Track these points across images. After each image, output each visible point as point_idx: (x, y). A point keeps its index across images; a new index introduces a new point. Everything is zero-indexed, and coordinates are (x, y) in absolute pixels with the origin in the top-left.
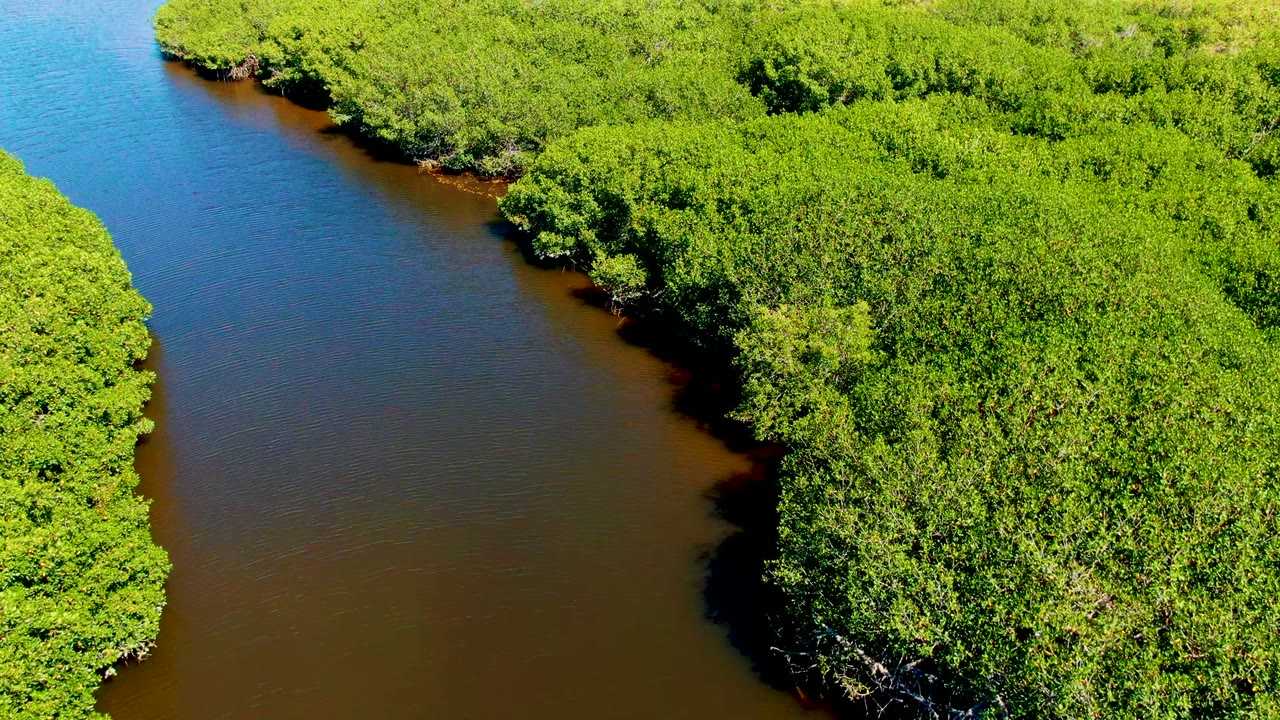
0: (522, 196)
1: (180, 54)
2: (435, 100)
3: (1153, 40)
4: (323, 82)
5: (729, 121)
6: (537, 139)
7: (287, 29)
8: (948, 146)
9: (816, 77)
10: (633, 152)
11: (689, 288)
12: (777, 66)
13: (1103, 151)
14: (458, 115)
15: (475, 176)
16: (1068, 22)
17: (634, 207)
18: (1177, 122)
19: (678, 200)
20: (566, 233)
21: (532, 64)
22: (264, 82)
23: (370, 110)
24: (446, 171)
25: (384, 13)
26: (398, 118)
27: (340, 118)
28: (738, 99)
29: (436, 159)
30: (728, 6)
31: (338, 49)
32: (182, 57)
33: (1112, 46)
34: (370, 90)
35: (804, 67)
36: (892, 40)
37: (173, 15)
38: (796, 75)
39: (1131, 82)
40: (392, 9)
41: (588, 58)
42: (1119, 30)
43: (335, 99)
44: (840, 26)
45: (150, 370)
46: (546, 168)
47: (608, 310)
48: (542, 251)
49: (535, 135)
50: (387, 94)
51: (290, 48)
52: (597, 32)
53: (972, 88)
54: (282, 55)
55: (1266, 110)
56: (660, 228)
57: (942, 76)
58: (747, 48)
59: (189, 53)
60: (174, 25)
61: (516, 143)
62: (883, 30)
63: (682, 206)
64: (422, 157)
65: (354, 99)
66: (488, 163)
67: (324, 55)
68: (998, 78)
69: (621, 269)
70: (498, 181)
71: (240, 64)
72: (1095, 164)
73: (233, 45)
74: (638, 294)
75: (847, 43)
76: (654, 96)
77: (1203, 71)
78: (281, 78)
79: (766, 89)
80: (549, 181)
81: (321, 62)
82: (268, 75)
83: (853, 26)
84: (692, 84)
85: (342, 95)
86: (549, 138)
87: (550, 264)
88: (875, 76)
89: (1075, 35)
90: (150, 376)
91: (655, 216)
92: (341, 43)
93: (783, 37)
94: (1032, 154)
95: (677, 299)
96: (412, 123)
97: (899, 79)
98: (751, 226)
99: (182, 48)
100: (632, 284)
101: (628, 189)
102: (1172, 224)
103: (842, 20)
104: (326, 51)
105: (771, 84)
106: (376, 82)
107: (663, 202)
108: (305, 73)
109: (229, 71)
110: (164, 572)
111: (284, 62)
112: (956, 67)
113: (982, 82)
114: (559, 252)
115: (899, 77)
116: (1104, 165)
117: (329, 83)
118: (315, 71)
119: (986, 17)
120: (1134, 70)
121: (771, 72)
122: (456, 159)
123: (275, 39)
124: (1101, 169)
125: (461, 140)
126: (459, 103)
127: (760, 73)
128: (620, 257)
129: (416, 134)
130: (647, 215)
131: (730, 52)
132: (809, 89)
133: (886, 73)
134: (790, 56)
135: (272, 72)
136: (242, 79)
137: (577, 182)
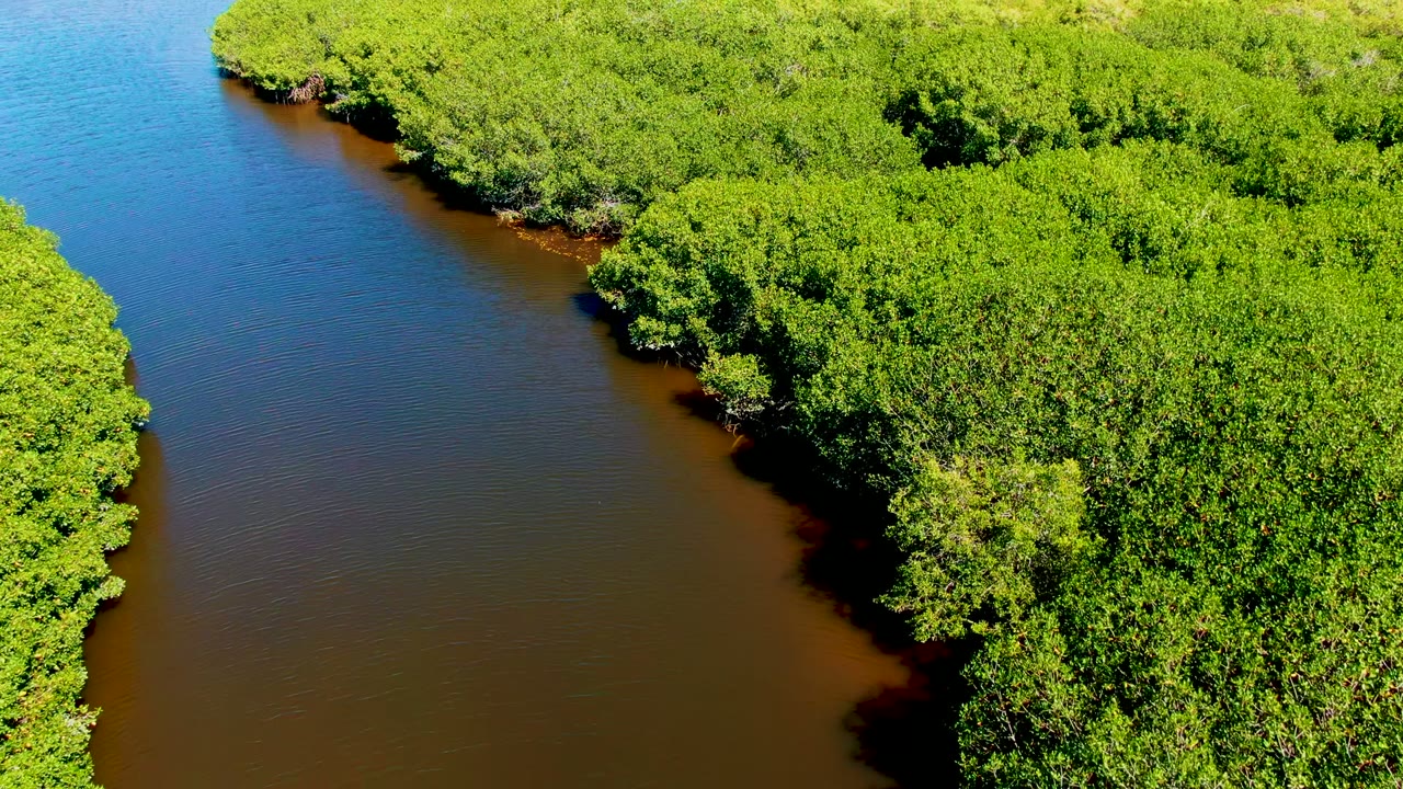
0: (617, 268)
1: (237, 71)
2: (519, 138)
4: (392, 110)
6: (641, 190)
7: (355, 45)
8: (1159, 212)
9: (984, 114)
10: (758, 218)
11: (827, 414)
12: (935, 99)
13: (1364, 224)
14: (547, 157)
15: (565, 231)
16: (1291, 46)
17: (757, 293)
19: (815, 288)
20: (671, 319)
21: (638, 94)
22: (327, 107)
23: (442, 147)
24: (529, 224)
25: (467, 28)
26: (474, 158)
27: (409, 156)
28: (887, 143)
29: (517, 210)
30: (873, 22)
31: (411, 71)
32: (239, 74)
33: (1346, 76)
34: (444, 123)
35: (968, 102)
36: (1077, 68)
37: (231, 25)
38: (959, 113)
39: (1381, 126)
40: (477, 23)
41: (705, 85)
42: (1355, 56)
43: (403, 132)
44: (1012, 50)
45: (131, 503)
46: (648, 234)
47: (720, 425)
48: (639, 339)
49: (638, 184)
50: (463, 128)
51: (358, 68)
52: (717, 52)
53: (1180, 132)
54: (348, 75)
56: (791, 327)
57: (1141, 115)
58: (897, 75)
59: (246, 70)
60: (232, 37)
61: (614, 193)
62: (1066, 56)
63: (820, 296)
64: (502, 206)
65: (426, 133)
66: (580, 217)
67: (395, 78)
68: (1214, 121)
69: (740, 374)
70: (591, 239)
71: (302, 85)
72: (1353, 242)
73: (295, 63)
74: (760, 407)
75: (1021, 73)
76: (784, 138)
78: (346, 102)
79: (920, 127)
80: (651, 250)
81: (390, 85)
82: (332, 99)
83: (1028, 52)
84: (830, 121)
85: (411, 127)
86: (654, 190)
87: (648, 357)
88: (1055, 116)
89: (1300, 64)
90: (129, 511)
91: (785, 306)
92: (414, 64)
93: (942, 64)
94: (1270, 228)
95: (812, 427)
96: (491, 165)
97: (1087, 119)
98: (912, 335)
99: (239, 64)
100: (752, 394)
101: (749, 269)
103: (1013, 42)
104: (397, 73)
105: (926, 120)
106: (451, 113)
107: (795, 287)
108: (372, 97)
109: (290, 92)
111: (351, 84)
112: (1159, 106)
113: (1193, 126)
114: (661, 343)
115: (1087, 116)
116: (1366, 243)
117: (399, 111)
118: (384, 95)
119: (1187, 38)
120: (1384, 110)
121: (928, 107)
122: (542, 210)
123: (342, 57)
124: (1362, 250)
125: (548, 188)
126: (548, 143)
127: (912, 107)
128: (736, 357)
129: (496, 177)
130: (775, 306)
131: (876, 79)
132: (974, 130)
133: (1072, 111)
134: (951, 87)
135: (336, 95)
136: (304, 101)
137: (686, 257)
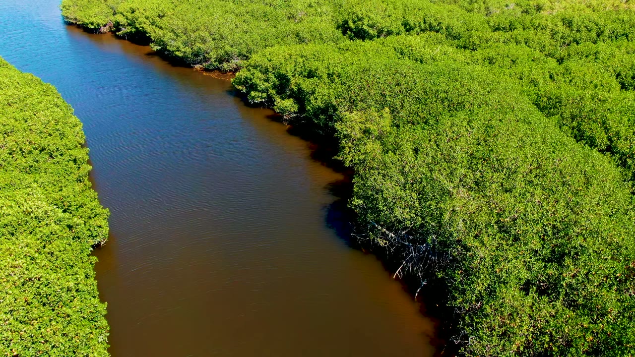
0: (242, 77)
1: (74, 22)
2: (200, 38)
3: (521, 10)
4: (146, 33)
5: (333, 44)
6: (248, 55)
7: (127, 9)
8: (427, 52)
9: (372, 26)
10: (290, 55)
11: (317, 108)
12: (354, 22)
13: (492, 53)
14: (212, 44)
15: (220, 72)
17: (292, 79)
18: (526, 43)
19: (311, 75)
20: (263, 91)
21: (244, 21)
22: (117, 33)
23: (170, 44)
24: (206, 70)
26: (184, 46)
27: (156, 48)
28: (336, 36)
29: (202, 64)
31: (152, 17)
32: (76, 23)
33: (503, 13)
34: (170, 35)
35: (366, 22)
36: (405, 10)
37: (70, 3)
38: (362, 26)
39: (509, 27)
41: (268, 20)
42: (507, 6)
43: (153, 39)
44: (382, 4)
46: (253, 64)
47: (282, 122)
48: (252, 100)
49: (246, 53)
50: (177, 36)
51: (130, 17)
52: (272, 8)
53: (439, 30)
54: (126, 21)
55: (565, 38)
56: (304, 87)
57: (427, 25)
58: (341, 15)
59: (79, 21)
60: (71, 8)
61: (238, 56)
62: (401, 6)
63: (313, 76)
64: (195, 64)
65: (162, 39)
66: (225, 65)
67: (146, 20)
68: (451, 26)
69: (288, 105)
70: (230, 73)
71: (105, 26)
72: (489, 59)
73: (101, 17)
74: (295, 115)
75: (384, 12)
76: (299, 35)
77: (538, 21)
78: (125, 31)
79: (349, 33)
80: (254, 70)
81: (145, 23)
82: (119, 30)
83: (388, 4)
84: (316, 30)
85: (156, 37)
86: (252, 53)
87: (256, 106)
88: (397, 26)
89: (487, 8)
90: (87, 150)
91: (301, 81)
92: (154, 14)
93: (357, 10)
94: (462, 56)
95: (312, 114)
96: (190, 49)
97: (408, 27)
98: (341, 82)
99: (76, 19)
100: (292, 110)
101: (289, 71)
102: (517, 81)
104: (147, 18)
105: (351, 30)
106: (172, 31)
107: (305, 76)
108: (137, 28)
109: (100, 29)
110: (107, 215)
111: (127, 24)
112: (432, 21)
113: (444, 28)
114: (259, 100)
115: (408, 26)
116: (493, 59)
117: (149, 33)
118: (142, 27)
120: (510, 22)
121: (352, 25)
122: (210, 64)
123: (122, 13)
124: (491, 61)
125: (213, 55)
126: (211, 39)
127: (346, 26)
128: (286, 100)
129: (192, 53)
130: (298, 82)
131: (333, 17)
132: (368, 32)
133: (402, 25)
134: (360, 17)
135: (121, 29)
136: (106, 32)
137: (267, 70)
